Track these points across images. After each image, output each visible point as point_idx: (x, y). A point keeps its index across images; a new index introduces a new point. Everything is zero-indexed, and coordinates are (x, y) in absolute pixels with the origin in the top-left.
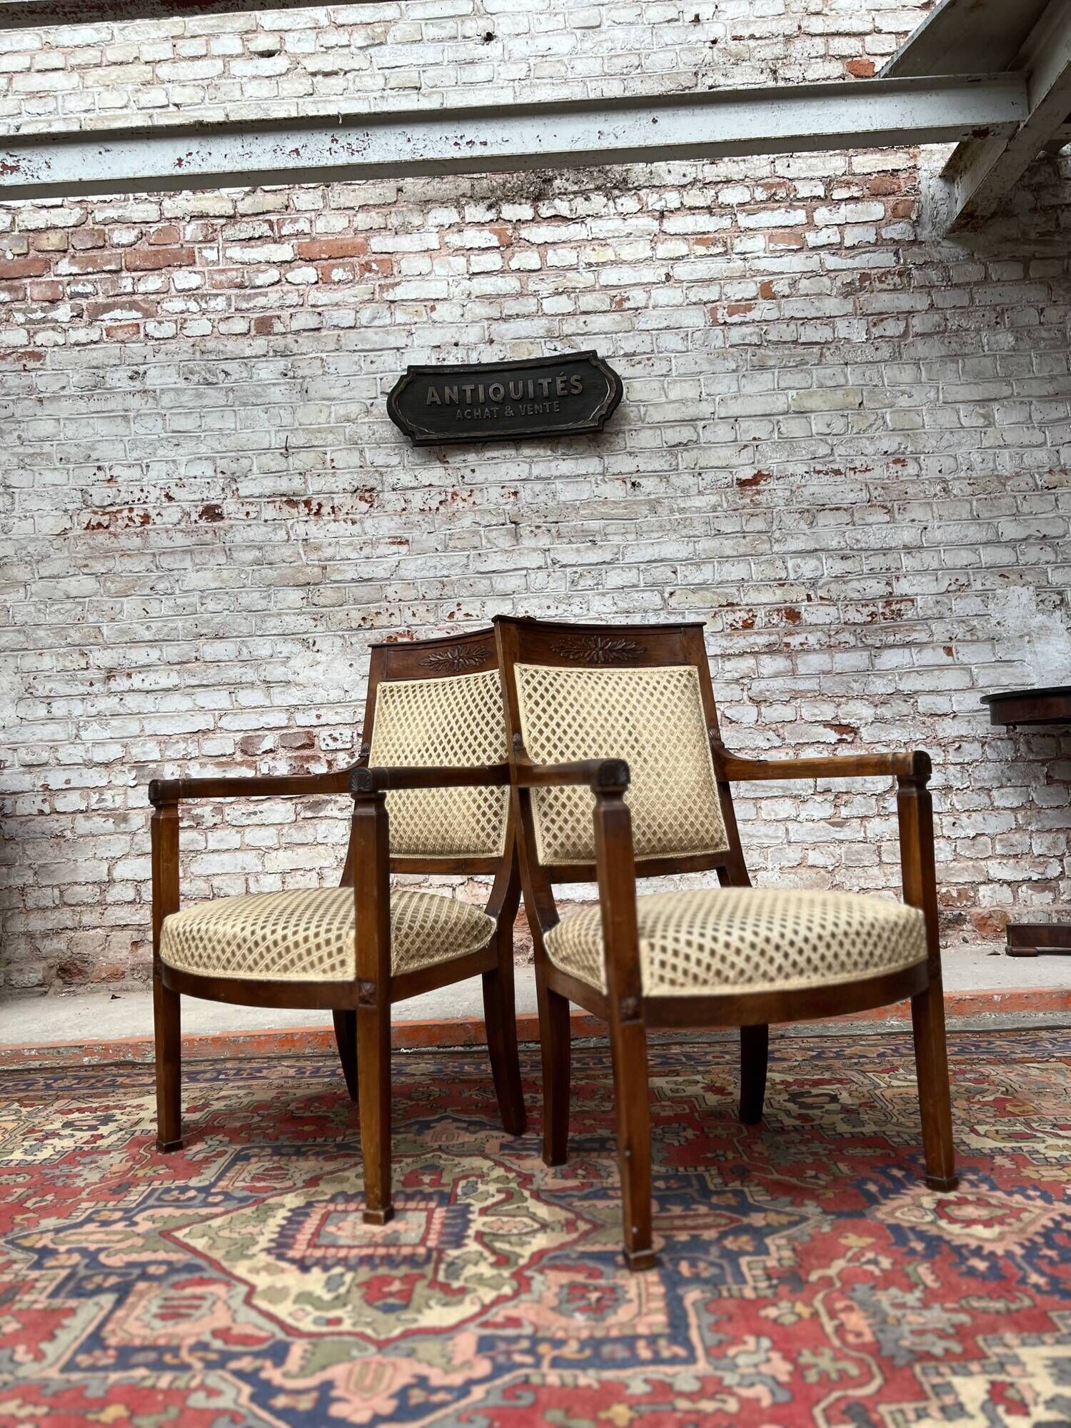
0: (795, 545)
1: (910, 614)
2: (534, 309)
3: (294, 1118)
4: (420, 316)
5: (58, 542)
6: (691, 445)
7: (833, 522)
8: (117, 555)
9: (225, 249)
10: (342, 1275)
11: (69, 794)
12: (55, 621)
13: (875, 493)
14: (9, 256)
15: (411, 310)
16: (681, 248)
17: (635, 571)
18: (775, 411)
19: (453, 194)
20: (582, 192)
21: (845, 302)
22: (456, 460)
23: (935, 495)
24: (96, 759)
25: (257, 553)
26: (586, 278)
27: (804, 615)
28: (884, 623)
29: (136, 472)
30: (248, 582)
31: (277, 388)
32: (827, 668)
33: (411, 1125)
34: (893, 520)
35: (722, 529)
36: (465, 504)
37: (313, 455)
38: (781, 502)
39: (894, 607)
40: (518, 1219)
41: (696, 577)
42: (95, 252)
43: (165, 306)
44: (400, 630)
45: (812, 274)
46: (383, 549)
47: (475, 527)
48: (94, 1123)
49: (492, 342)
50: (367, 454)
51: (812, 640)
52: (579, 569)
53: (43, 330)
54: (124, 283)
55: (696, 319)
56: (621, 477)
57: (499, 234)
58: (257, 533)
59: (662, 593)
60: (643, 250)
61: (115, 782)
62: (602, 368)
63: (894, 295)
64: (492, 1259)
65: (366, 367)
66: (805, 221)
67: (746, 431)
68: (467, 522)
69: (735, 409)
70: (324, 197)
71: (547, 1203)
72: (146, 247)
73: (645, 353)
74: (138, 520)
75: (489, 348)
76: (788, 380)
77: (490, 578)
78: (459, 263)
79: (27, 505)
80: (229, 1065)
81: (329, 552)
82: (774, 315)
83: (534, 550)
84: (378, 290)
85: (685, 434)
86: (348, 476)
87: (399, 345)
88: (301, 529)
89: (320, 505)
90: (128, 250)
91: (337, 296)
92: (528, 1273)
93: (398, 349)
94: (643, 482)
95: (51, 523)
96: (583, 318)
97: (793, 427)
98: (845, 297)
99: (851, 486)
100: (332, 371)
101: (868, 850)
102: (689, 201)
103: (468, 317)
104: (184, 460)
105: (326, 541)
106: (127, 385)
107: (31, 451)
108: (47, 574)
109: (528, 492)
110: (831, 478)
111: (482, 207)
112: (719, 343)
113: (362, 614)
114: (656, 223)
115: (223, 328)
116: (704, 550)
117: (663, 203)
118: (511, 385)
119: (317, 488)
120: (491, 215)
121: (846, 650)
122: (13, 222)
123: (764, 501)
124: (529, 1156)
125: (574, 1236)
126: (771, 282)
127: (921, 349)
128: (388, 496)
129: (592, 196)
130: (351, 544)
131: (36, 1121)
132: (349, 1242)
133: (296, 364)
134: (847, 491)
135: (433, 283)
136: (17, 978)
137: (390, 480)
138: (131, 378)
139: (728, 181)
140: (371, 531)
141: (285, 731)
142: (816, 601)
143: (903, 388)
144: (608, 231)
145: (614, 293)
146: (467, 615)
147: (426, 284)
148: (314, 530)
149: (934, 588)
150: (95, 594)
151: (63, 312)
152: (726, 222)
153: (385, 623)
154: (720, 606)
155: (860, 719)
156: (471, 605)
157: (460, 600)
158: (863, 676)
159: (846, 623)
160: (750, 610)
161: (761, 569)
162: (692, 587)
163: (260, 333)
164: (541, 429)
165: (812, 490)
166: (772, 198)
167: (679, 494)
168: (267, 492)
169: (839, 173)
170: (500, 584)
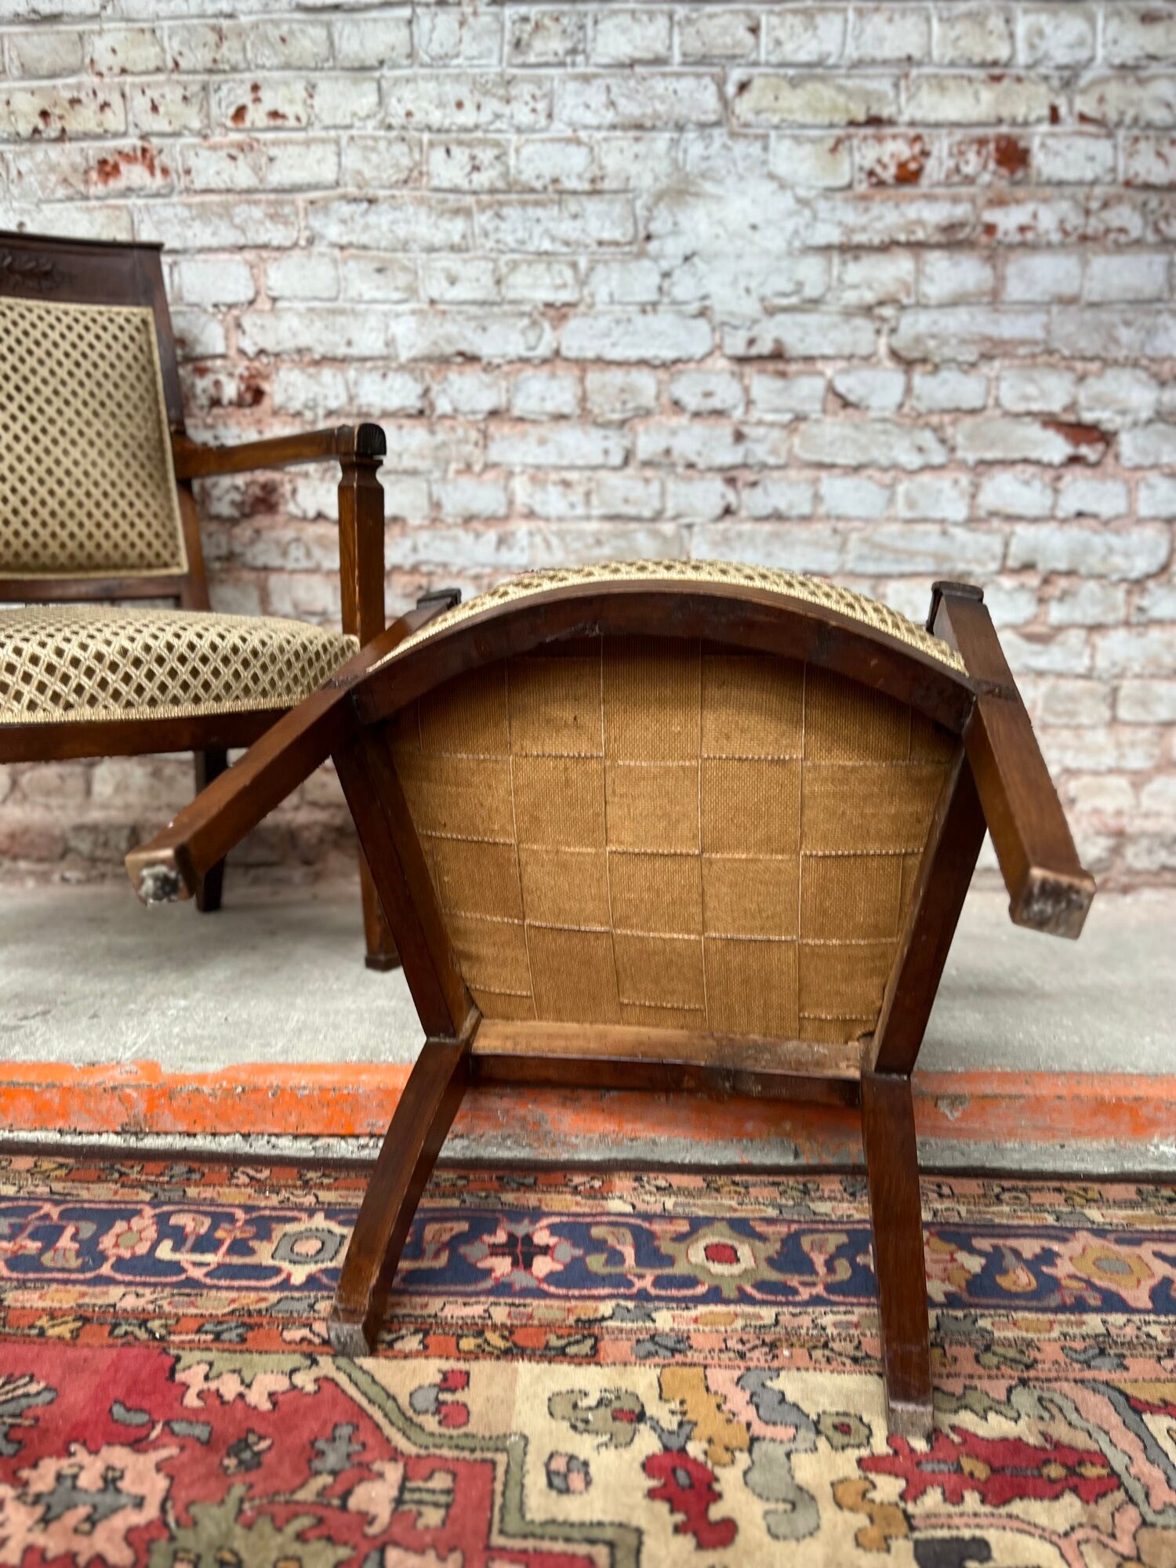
17: (662, 24)
27: (1038, 159)
32: (1068, 290)
41: (804, 46)
44: (125, 144)
51: (1047, 221)
52: (533, 13)
59: (721, 83)
77: (329, 26)
101: (1092, 694)
113: (39, 103)
121: (1119, 248)
142: (1069, 123)
146: (275, 115)
153: (92, 126)
154: (852, 123)
155: (1123, 412)
156: (283, 91)
157: (259, 75)
158: (1148, 313)
159: (1128, 184)
160: (918, 138)
161: (953, 34)
162: (791, 72)
170: (352, 39)
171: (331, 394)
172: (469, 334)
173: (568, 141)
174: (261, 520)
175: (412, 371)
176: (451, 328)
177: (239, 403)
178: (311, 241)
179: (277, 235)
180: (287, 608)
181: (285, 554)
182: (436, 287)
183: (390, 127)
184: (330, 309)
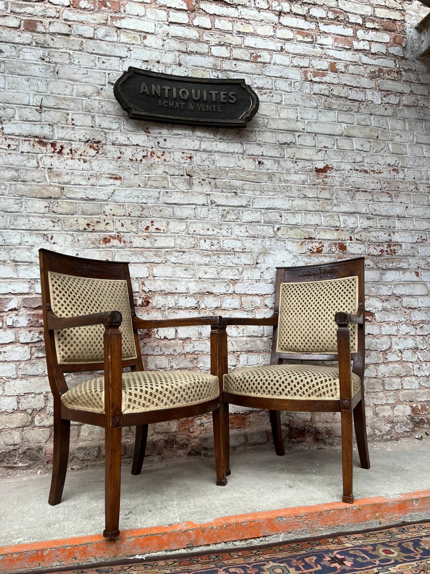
0: (344, 208)
1: (399, 253)
2: (206, 51)
4: (137, 40)
6: (292, 145)
7: (363, 198)
13: (384, 186)
15: (131, 36)
16: (290, 35)
17: (259, 213)
18: (335, 133)
21: (371, 82)
22: (155, 132)
23: (412, 190)
25: (15, 174)
26: (236, 40)
27: (348, 248)
30: (6, 192)
31: (37, 67)
34: (392, 201)
35: (307, 195)
36: (159, 160)
37: (59, 114)
38: (338, 184)
39: (392, 248)
41: (293, 221)
44: (112, 234)
45: (355, 64)
46: (103, 181)
47: (164, 175)
49: (180, 65)
50: (97, 119)
52: (227, 208)
55: (296, 75)
56: (252, 157)
57: (188, 3)
58: (15, 160)
59: (273, 228)
60: (268, 31)
62: (249, 90)
63: (394, 83)
65: (99, 65)
66: (352, 35)
67: (321, 142)
68: (160, 171)
69: (315, 128)
73: (268, 89)
75: (178, 68)
76: (343, 117)
77: (173, 208)
78: (162, 14)
81: (66, 178)
82: (336, 81)
83: (201, 193)
84: (110, 19)
85: (288, 138)
86: (83, 131)
87: (122, 55)
88: (47, 161)
89: (62, 147)
91: (83, 17)
93: (121, 58)
94: (265, 162)
96: (234, 62)
97: (344, 144)
98: (371, 79)
99: (372, 180)
100: (76, 62)
101: (378, 383)
102: (294, 10)
103: (167, 47)
105: (65, 171)
109: (198, 158)
110: (363, 174)
112: (308, 91)
113: (87, 222)
114: (277, 18)
116: (297, 206)
117: (280, 7)
118: (193, 91)
119: (61, 135)
121: (369, 269)
123: (329, 182)
126: (336, 63)
127: (406, 113)
128: (109, 148)
130: (82, 175)
133: (52, 54)
134: (370, 182)
135: (145, 23)
137: (111, 137)
139: (315, 4)
140: (96, 168)
141: (26, 296)
142: (354, 241)
143: (397, 132)
144: (250, 16)
145: (252, 51)
146: (157, 229)
147: (141, 22)
148: (57, 162)
149: (410, 240)
152: (313, 26)
153: (103, 229)
154: (305, 238)
155: (375, 308)
156: (160, 223)
157: (153, 219)
158: (377, 284)
159: (368, 255)
160: (321, 243)
161: (327, 220)
162: (290, 226)
163: (27, 29)
164: (209, 120)
165: (354, 179)
166: (336, 19)
167: (284, 172)
168: (25, 133)
169: (369, 14)
170: (179, 212)
171: (170, 303)
172: (210, 287)
173: (236, 240)
174: (146, 340)
175: (194, 296)
176: (205, 285)
177: (142, 306)
178: (166, 261)
179: (157, 260)
180: (153, 367)
181: (154, 350)
182: (201, 275)
183: (189, 234)
184: (170, 280)
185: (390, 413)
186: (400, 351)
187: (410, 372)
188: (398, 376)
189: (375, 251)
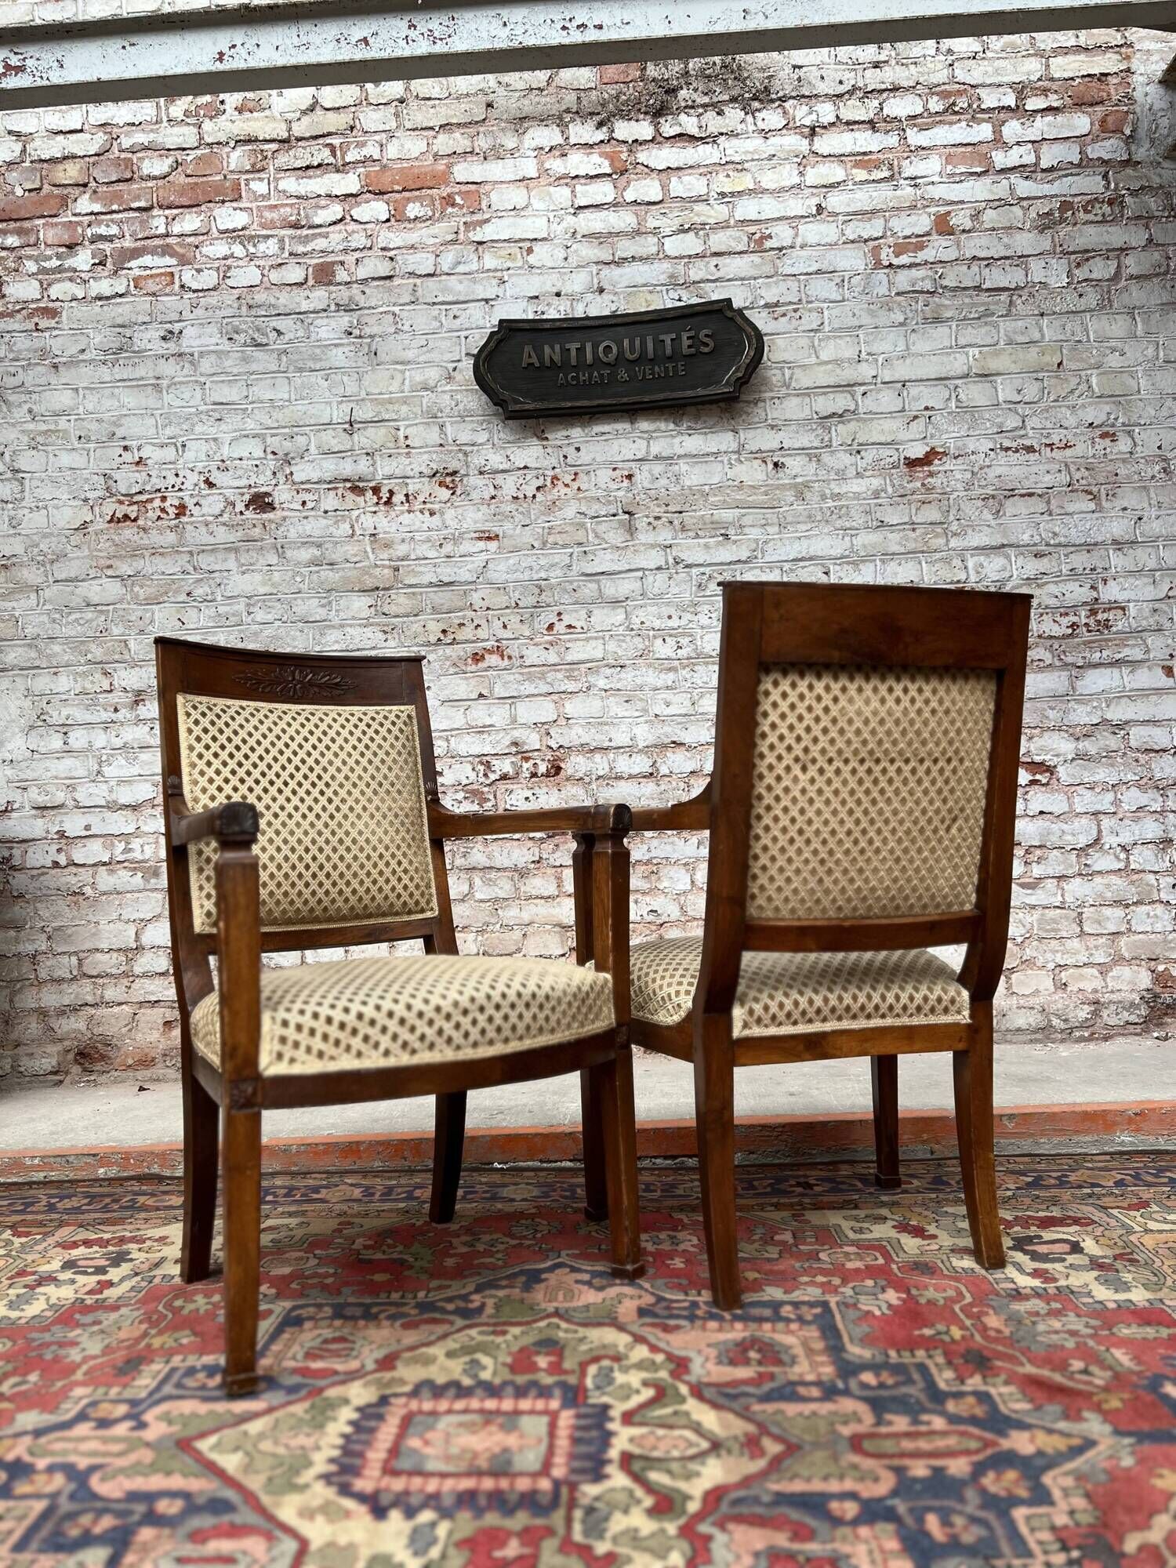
0: (977, 539)
1: (1120, 625)
2: (654, 250)
3: (360, 1261)
4: (514, 260)
5: (76, 539)
6: (849, 416)
7: (1025, 511)
8: (147, 554)
9: (277, 180)
10: (433, 1525)
11: (89, 843)
12: (73, 633)
13: (1077, 476)
14: (19, 192)
15: (504, 253)
16: (836, 172)
17: (777, 572)
18: (952, 374)
19: (555, 109)
20: (713, 105)
21: (1041, 238)
22: (557, 436)
23: (1153, 477)
24: (123, 801)
25: (315, 552)
26: (717, 212)
28: (1087, 637)
29: (170, 453)
30: (304, 587)
31: (340, 350)
33: (515, 1275)
34: (1099, 509)
35: (886, 519)
36: (568, 490)
37: (383, 431)
38: (960, 486)
39: (1100, 617)
40: (677, 1433)
41: (854, 579)
42: (121, 186)
43: (205, 250)
44: (488, 645)
45: (1000, 203)
46: (467, 546)
47: (580, 519)
48: (103, 1262)
49: (601, 291)
50: (449, 429)
52: (707, 570)
53: (59, 280)
54: (155, 222)
55: (853, 260)
56: (760, 455)
57: (612, 158)
58: (315, 526)
60: (788, 175)
61: (144, 828)
62: (739, 320)
63: (1102, 228)
64: (649, 1502)
65: (448, 323)
66: (991, 137)
67: (917, 399)
68: (570, 512)
69: (902, 371)
70: (397, 115)
71: (715, 1406)
72: (182, 179)
73: (790, 303)
74: (172, 511)
75: (598, 298)
76: (969, 335)
77: (598, 582)
78: (562, 194)
79: (38, 492)
80: (278, 1182)
81: (401, 550)
82: (951, 254)
83: (653, 546)
84: (462, 228)
85: (841, 402)
86: (426, 456)
87: (488, 296)
88: (368, 521)
89: (391, 492)
90: (160, 182)
91: (412, 237)
92: (704, 1528)
93: (487, 301)
94: (788, 461)
95: (68, 515)
96: (715, 261)
97: (975, 394)
98: (1041, 232)
99: (1047, 467)
100: (406, 328)
101: (1066, 918)
102: (847, 114)
103: (573, 260)
104: (228, 437)
105: (399, 536)
106: (159, 347)
107: (44, 427)
108: (63, 576)
109: (646, 474)
110: (1022, 457)
111: (591, 124)
112: (883, 290)
113: (441, 626)
114: (806, 142)
115: (275, 276)
116: (865, 546)
117: (814, 117)
118: (626, 342)
119: (387, 471)
120: (602, 134)
121: (1040, 670)
122: (24, 151)
123: (938, 485)
124: (678, 1328)
125: (761, 1464)
126: (949, 213)
127: (1137, 295)
128: (475, 480)
129: (726, 109)
130: (428, 540)
131: (30, 1258)
132: (441, 1467)
133: (363, 320)
134: (1041, 473)
135: (529, 221)
136: (26, 1064)
137: (477, 461)
138: (164, 338)
139: (896, 89)
140: (453, 524)
143: (1113, 344)
144: (746, 152)
145: (752, 229)
146: (570, 626)
147: (522, 221)
148: (384, 523)
149: (1150, 592)
150: (121, 601)
151: (83, 259)
152: (892, 140)
153: (470, 637)
155: (1057, 755)
156: (574, 615)
157: (561, 608)
158: (1062, 702)
159: (1039, 637)
161: (934, 570)
163: (319, 282)
164: (662, 396)
165: (999, 471)
166: (950, 109)
167: (833, 476)
168: (328, 476)
169: (1034, 78)
170: (611, 588)
171: (600, 767)
172: (678, 732)
175: (647, 752)
176: (667, 729)
177: (547, 775)
178: (588, 688)
179: (571, 686)
182: (660, 708)
183: (632, 630)
184: (600, 722)
185: (1098, 983)
186: (1123, 848)
187: (1150, 893)
188: (1117, 903)
189: (1056, 627)
